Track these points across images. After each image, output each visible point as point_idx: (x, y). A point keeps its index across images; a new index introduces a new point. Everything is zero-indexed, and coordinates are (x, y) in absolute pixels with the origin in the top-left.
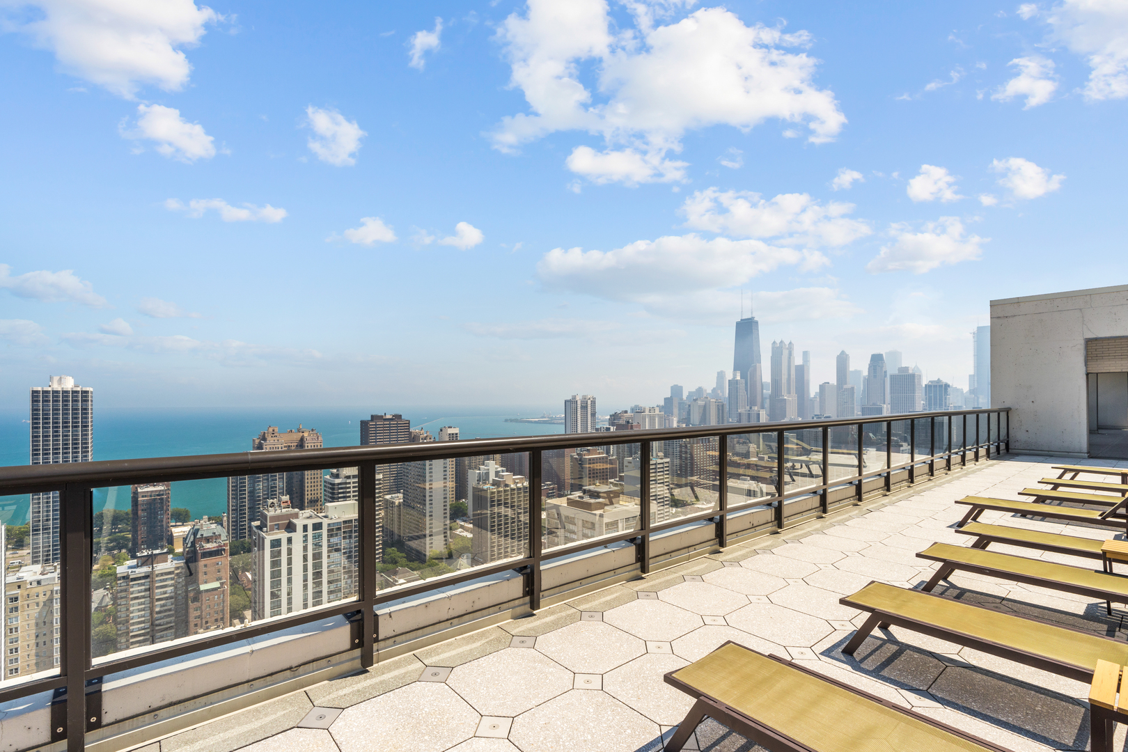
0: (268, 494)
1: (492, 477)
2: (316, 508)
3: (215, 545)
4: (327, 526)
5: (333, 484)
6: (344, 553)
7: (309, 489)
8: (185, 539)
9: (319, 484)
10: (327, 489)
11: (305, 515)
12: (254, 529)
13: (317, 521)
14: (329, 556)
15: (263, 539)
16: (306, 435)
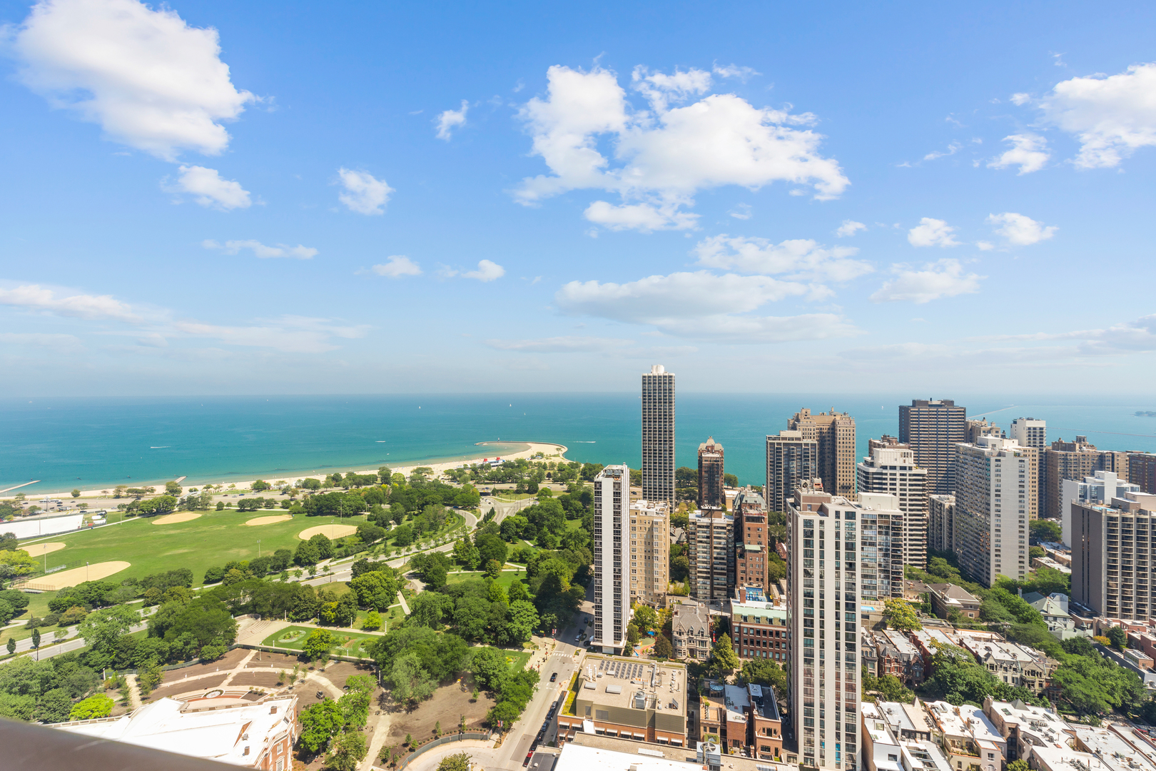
0: (801, 473)
1: (1110, 494)
2: (848, 494)
3: (756, 512)
4: (860, 516)
5: (867, 473)
6: (880, 549)
7: (842, 474)
8: (734, 502)
9: (851, 470)
10: (860, 477)
11: (838, 501)
12: (789, 505)
13: (851, 509)
14: (862, 548)
15: (797, 517)
16: (838, 418)
